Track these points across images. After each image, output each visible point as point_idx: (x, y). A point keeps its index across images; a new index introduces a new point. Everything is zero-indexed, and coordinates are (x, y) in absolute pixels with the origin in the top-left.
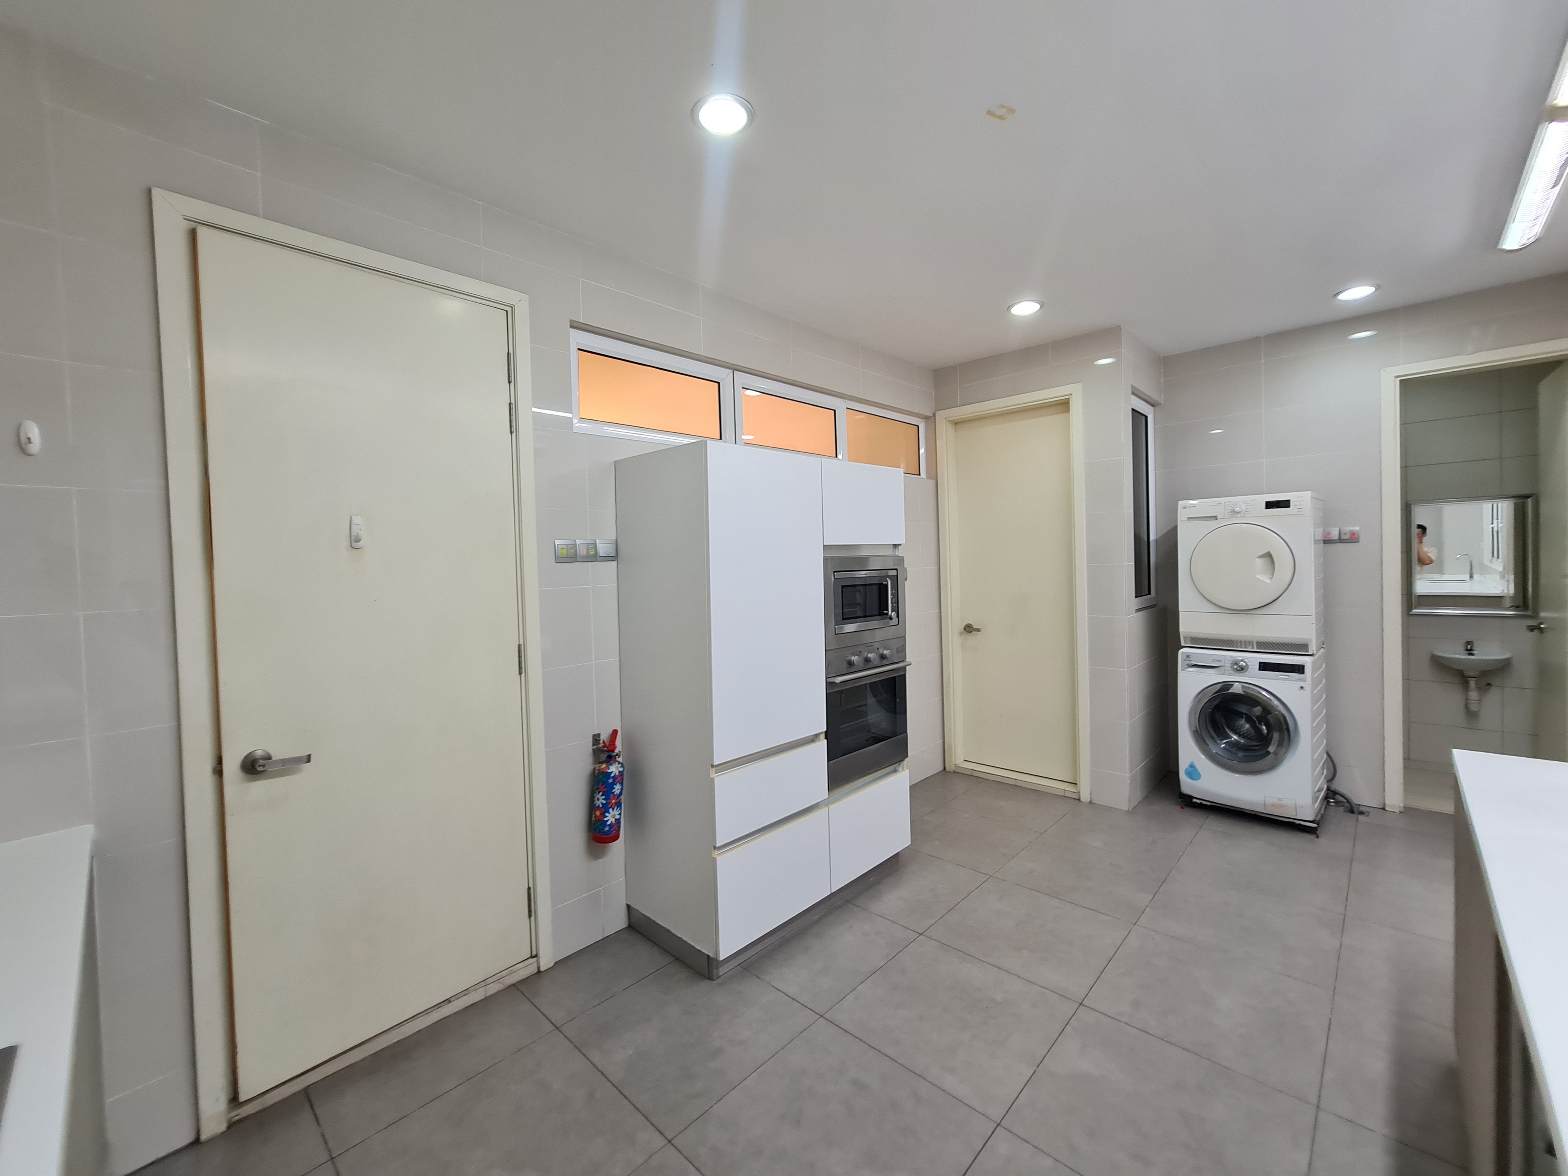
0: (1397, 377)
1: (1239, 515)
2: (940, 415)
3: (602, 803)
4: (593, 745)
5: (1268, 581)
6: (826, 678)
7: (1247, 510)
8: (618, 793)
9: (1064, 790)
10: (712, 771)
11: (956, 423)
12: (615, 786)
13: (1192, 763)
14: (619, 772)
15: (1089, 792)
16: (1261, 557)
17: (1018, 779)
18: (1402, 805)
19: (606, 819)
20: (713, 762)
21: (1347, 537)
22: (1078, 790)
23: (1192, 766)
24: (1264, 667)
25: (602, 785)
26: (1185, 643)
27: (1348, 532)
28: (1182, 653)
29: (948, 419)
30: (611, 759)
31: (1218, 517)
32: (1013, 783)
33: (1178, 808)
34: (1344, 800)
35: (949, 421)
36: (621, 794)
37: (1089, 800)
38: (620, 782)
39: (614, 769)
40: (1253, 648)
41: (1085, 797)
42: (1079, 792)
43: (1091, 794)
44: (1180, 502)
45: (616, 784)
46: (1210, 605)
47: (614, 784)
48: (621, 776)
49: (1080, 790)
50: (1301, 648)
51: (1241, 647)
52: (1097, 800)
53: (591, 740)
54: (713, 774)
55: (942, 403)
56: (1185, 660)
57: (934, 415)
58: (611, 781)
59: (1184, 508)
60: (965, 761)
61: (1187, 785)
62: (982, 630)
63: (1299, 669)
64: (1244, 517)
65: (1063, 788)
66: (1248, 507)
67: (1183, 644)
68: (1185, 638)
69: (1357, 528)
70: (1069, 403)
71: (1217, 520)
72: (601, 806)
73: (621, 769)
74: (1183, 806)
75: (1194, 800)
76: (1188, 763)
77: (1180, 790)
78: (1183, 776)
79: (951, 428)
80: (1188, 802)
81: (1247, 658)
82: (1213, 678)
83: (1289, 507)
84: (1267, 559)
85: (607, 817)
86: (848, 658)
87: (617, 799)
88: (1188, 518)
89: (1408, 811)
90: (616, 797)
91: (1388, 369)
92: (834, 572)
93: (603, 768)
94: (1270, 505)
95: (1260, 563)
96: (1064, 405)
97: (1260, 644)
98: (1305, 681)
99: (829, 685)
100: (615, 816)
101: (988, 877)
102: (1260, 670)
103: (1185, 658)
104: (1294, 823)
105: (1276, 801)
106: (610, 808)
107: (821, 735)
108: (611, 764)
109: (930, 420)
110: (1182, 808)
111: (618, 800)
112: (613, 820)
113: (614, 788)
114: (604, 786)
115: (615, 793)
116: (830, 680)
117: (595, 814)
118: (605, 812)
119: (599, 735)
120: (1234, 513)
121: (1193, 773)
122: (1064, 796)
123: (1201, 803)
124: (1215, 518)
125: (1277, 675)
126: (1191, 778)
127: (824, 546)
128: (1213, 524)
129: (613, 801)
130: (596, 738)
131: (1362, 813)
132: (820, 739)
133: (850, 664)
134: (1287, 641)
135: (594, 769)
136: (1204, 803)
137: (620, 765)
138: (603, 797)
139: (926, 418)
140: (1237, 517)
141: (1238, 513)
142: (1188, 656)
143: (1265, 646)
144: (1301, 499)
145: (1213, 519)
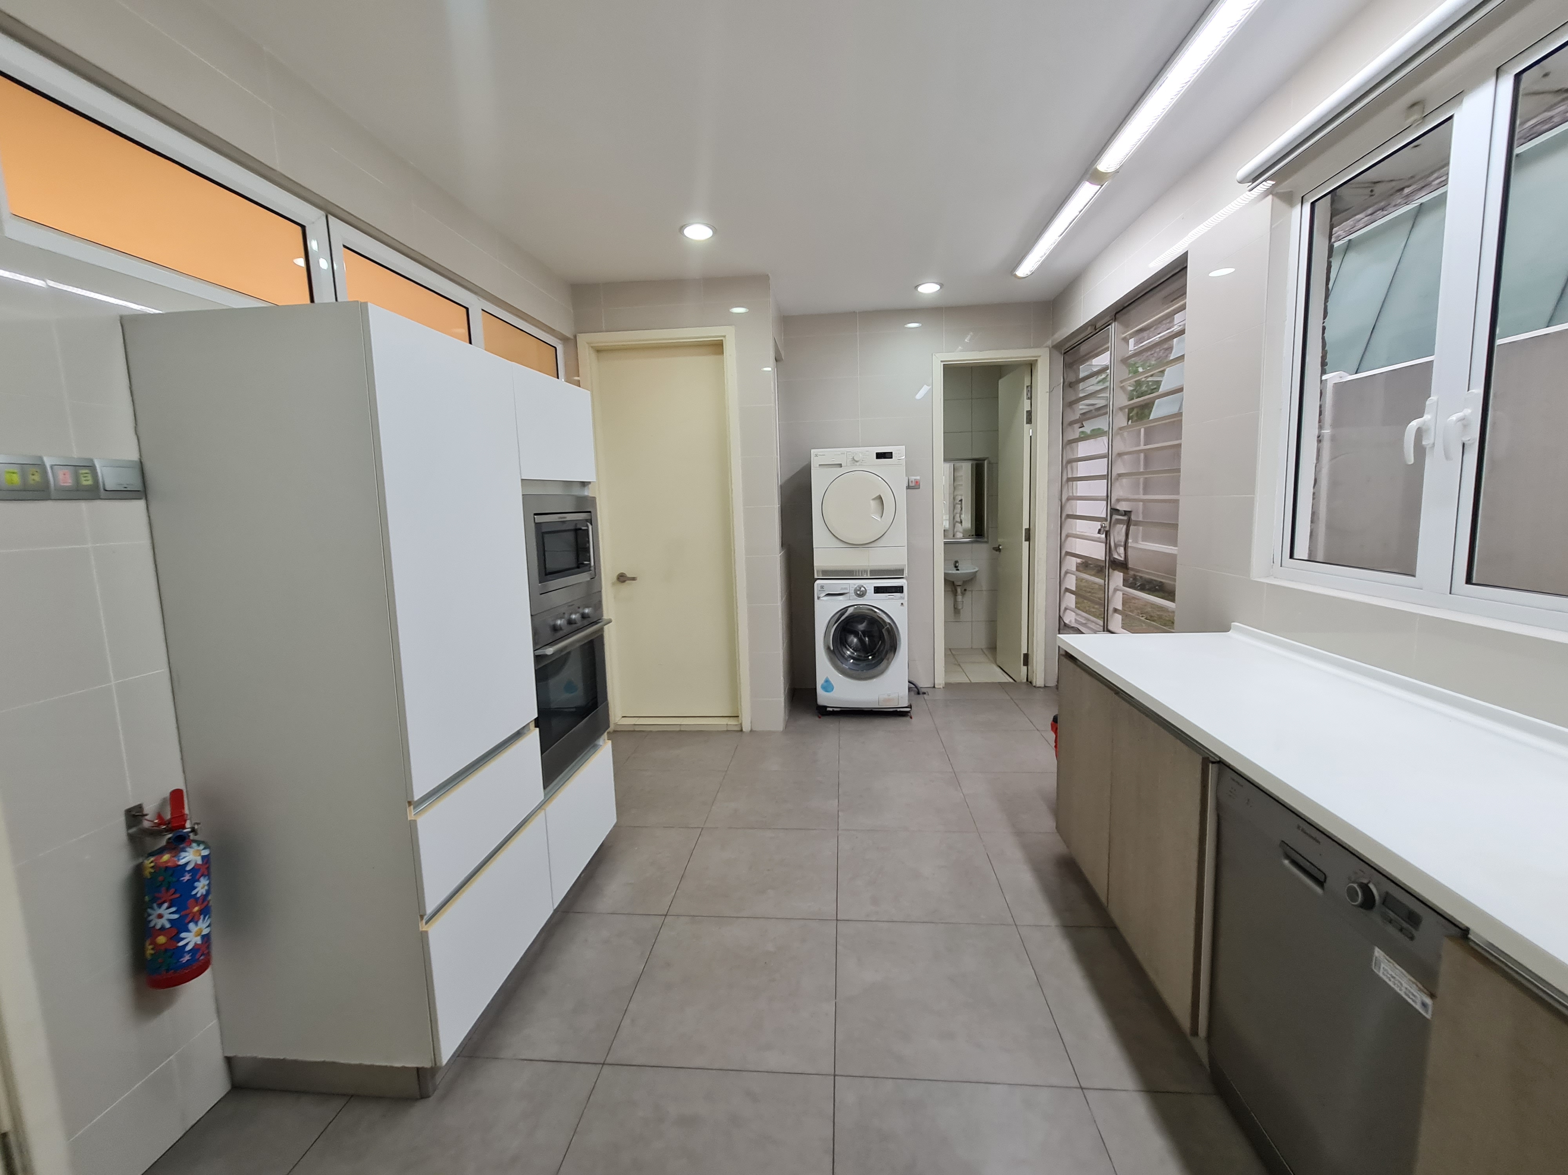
0: (942, 361)
1: (858, 464)
2: (582, 339)
3: (170, 921)
4: (129, 826)
5: (879, 520)
6: (534, 651)
7: (864, 459)
8: (204, 893)
9: (727, 724)
10: (410, 811)
11: (599, 351)
12: (196, 884)
13: (827, 678)
14: (203, 857)
15: (750, 721)
16: (874, 499)
17: (682, 724)
18: (944, 682)
19: (181, 944)
20: (413, 797)
21: (913, 484)
22: (740, 722)
23: (827, 681)
24: (878, 590)
25: (168, 890)
26: (818, 576)
27: (913, 480)
28: (818, 584)
29: (592, 345)
30: (180, 842)
31: (843, 465)
32: (678, 729)
33: (817, 719)
34: (913, 686)
35: (592, 347)
36: (208, 892)
37: (750, 729)
38: (206, 873)
39: (191, 856)
40: (867, 576)
41: (746, 728)
42: (741, 724)
43: (751, 722)
44: (812, 451)
45: (198, 880)
46: (838, 542)
47: (194, 880)
48: (206, 863)
49: (742, 721)
50: (897, 573)
51: (859, 576)
52: (758, 728)
53: (121, 819)
54: (411, 814)
55: (583, 324)
56: (820, 591)
57: (575, 337)
58: (187, 877)
59: (816, 456)
60: (623, 717)
61: (824, 698)
62: (638, 579)
63: (899, 589)
64: (861, 465)
65: (725, 723)
66: (864, 457)
67: (816, 577)
68: (817, 571)
69: (918, 478)
70: (722, 345)
71: (841, 467)
72: (168, 925)
73: (206, 852)
74: (820, 715)
75: (828, 709)
76: (824, 679)
77: (817, 704)
78: (820, 691)
79: (593, 355)
80: (823, 712)
81: (865, 584)
82: (839, 604)
83: (892, 458)
84: (878, 501)
85: (183, 939)
86: (552, 623)
87: (203, 902)
88: (820, 465)
89: (948, 686)
90: (200, 901)
91: (937, 355)
92: (535, 514)
93: (166, 862)
94: (880, 456)
95: (873, 505)
96: (717, 347)
97: (873, 572)
98: (904, 598)
99: (538, 658)
100: (202, 931)
101: (700, 829)
102: (875, 593)
103: (820, 589)
104: (896, 711)
105: (886, 697)
106: (190, 922)
107: (530, 724)
108: (183, 850)
109: (570, 342)
110: (820, 718)
111: (205, 903)
112: (198, 940)
113: (195, 888)
114: (172, 890)
115: (199, 895)
116: (539, 652)
117: (153, 943)
118: (179, 932)
119: (140, 807)
120: (854, 460)
121: (828, 686)
122: (728, 731)
123: (833, 710)
124: (840, 465)
125: (886, 596)
126: (827, 691)
127: (522, 480)
128: (840, 471)
129: (196, 909)
130: (134, 815)
131: (924, 693)
132: (530, 729)
133: (555, 629)
134: (886, 568)
135: (138, 870)
136: (835, 709)
137: (202, 847)
138: (173, 909)
139: (564, 339)
140: (856, 465)
141: (857, 461)
142: (822, 587)
143: (877, 573)
144: (899, 451)
145: (838, 466)
